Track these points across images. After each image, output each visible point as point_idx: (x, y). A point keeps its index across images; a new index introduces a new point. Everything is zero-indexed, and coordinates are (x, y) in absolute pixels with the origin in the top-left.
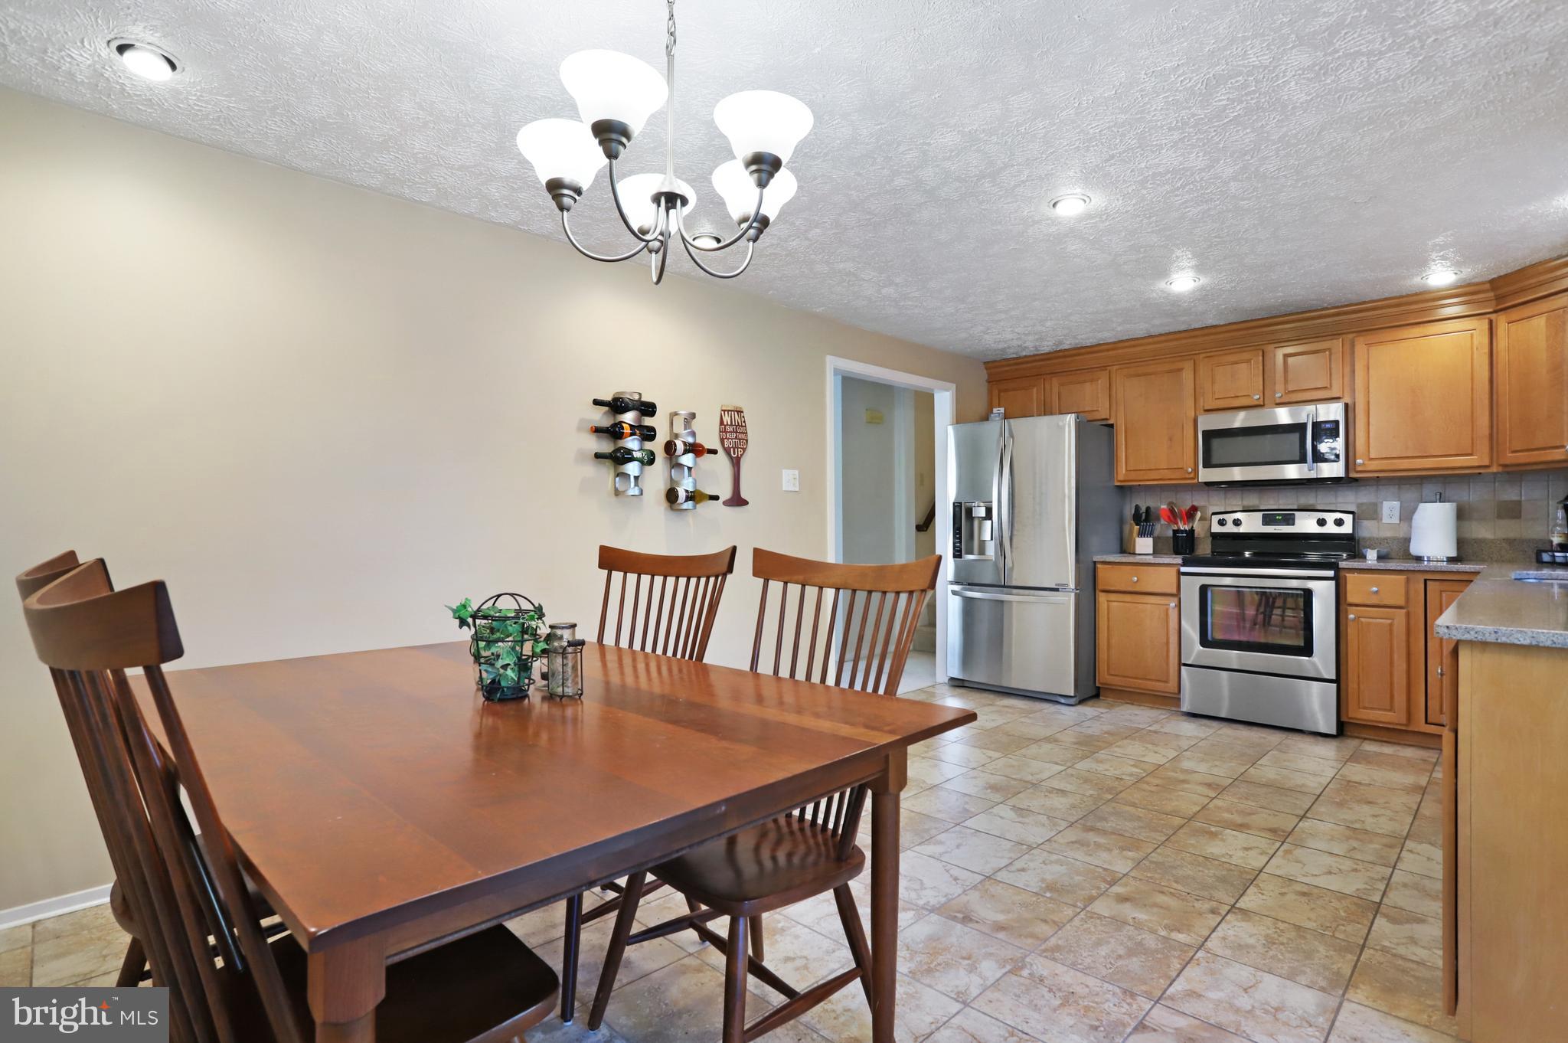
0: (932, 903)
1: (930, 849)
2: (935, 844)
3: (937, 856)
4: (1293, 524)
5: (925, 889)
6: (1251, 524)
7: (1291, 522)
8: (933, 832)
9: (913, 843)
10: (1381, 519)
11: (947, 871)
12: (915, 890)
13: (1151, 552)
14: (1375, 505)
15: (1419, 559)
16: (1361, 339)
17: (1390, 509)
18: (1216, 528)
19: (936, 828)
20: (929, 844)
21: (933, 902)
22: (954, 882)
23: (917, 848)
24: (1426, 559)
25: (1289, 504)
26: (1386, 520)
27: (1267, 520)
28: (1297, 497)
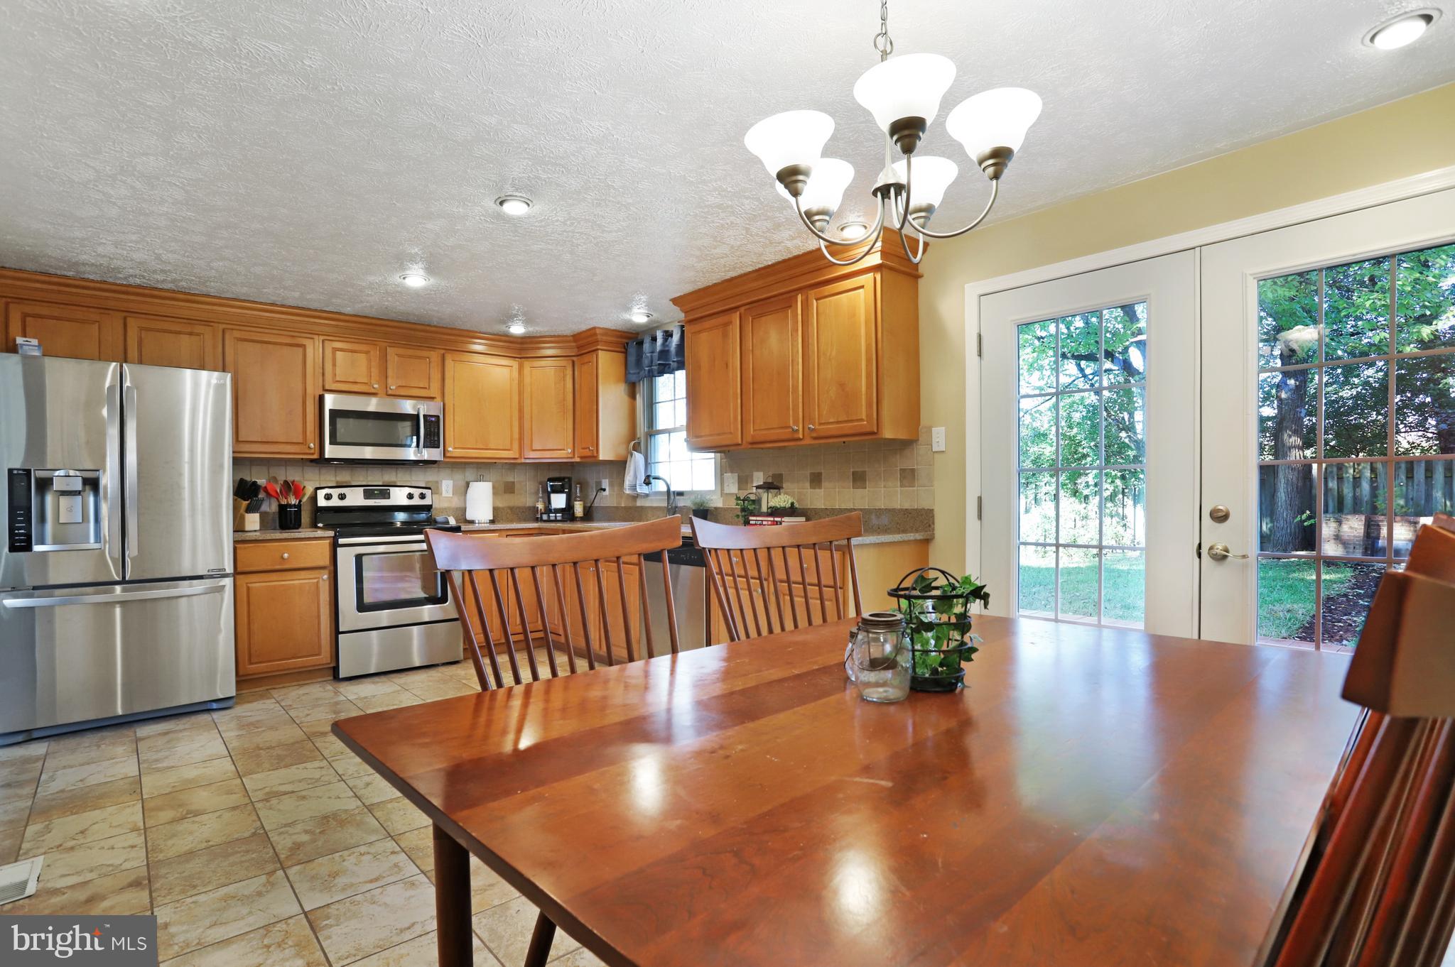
4: (389, 498)
6: (355, 498)
7: (387, 496)
10: (441, 494)
13: (258, 528)
14: (437, 482)
15: (472, 522)
16: (449, 355)
17: (447, 486)
18: (322, 502)
24: (477, 522)
25: (376, 481)
26: (444, 494)
27: (368, 494)
28: (382, 475)
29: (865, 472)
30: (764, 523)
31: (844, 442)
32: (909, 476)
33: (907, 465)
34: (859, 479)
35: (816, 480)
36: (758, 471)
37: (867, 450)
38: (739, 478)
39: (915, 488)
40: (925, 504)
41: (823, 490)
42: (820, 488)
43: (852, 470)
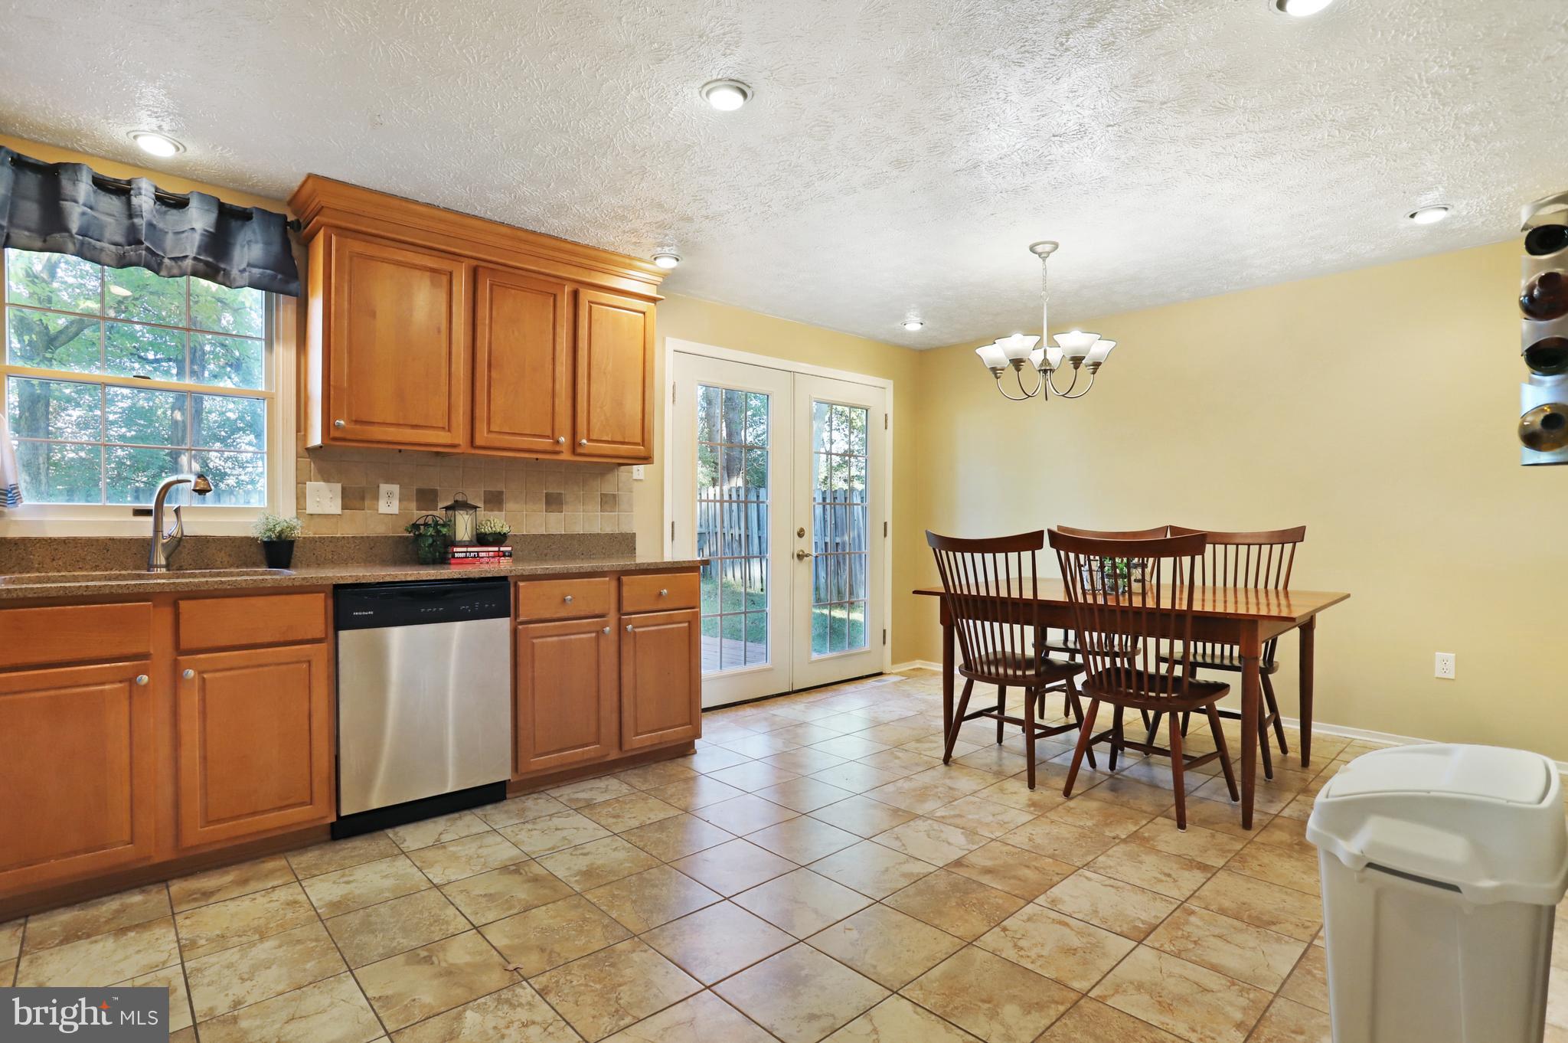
0: (921, 821)
1: (918, 868)
2: (912, 874)
3: (912, 860)
5: (925, 831)
8: (911, 890)
9: (936, 875)
11: (903, 845)
12: (934, 830)
19: (908, 896)
20: (918, 874)
21: (919, 822)
22: (899, 835)
23: (932, 869)
29: (560, 494)
30: (481, 555)
31: (537, 459)
32: (609, 501)
33: (608, 489)
34: (553, 502)
35: (495, 501)
36: (389, 480)
37: (563, 470)
38: (344, 490)
39: (616, 513)
40: (625, 529)
41: (504, 513)
42: (500, 510)
43: (545, 491)
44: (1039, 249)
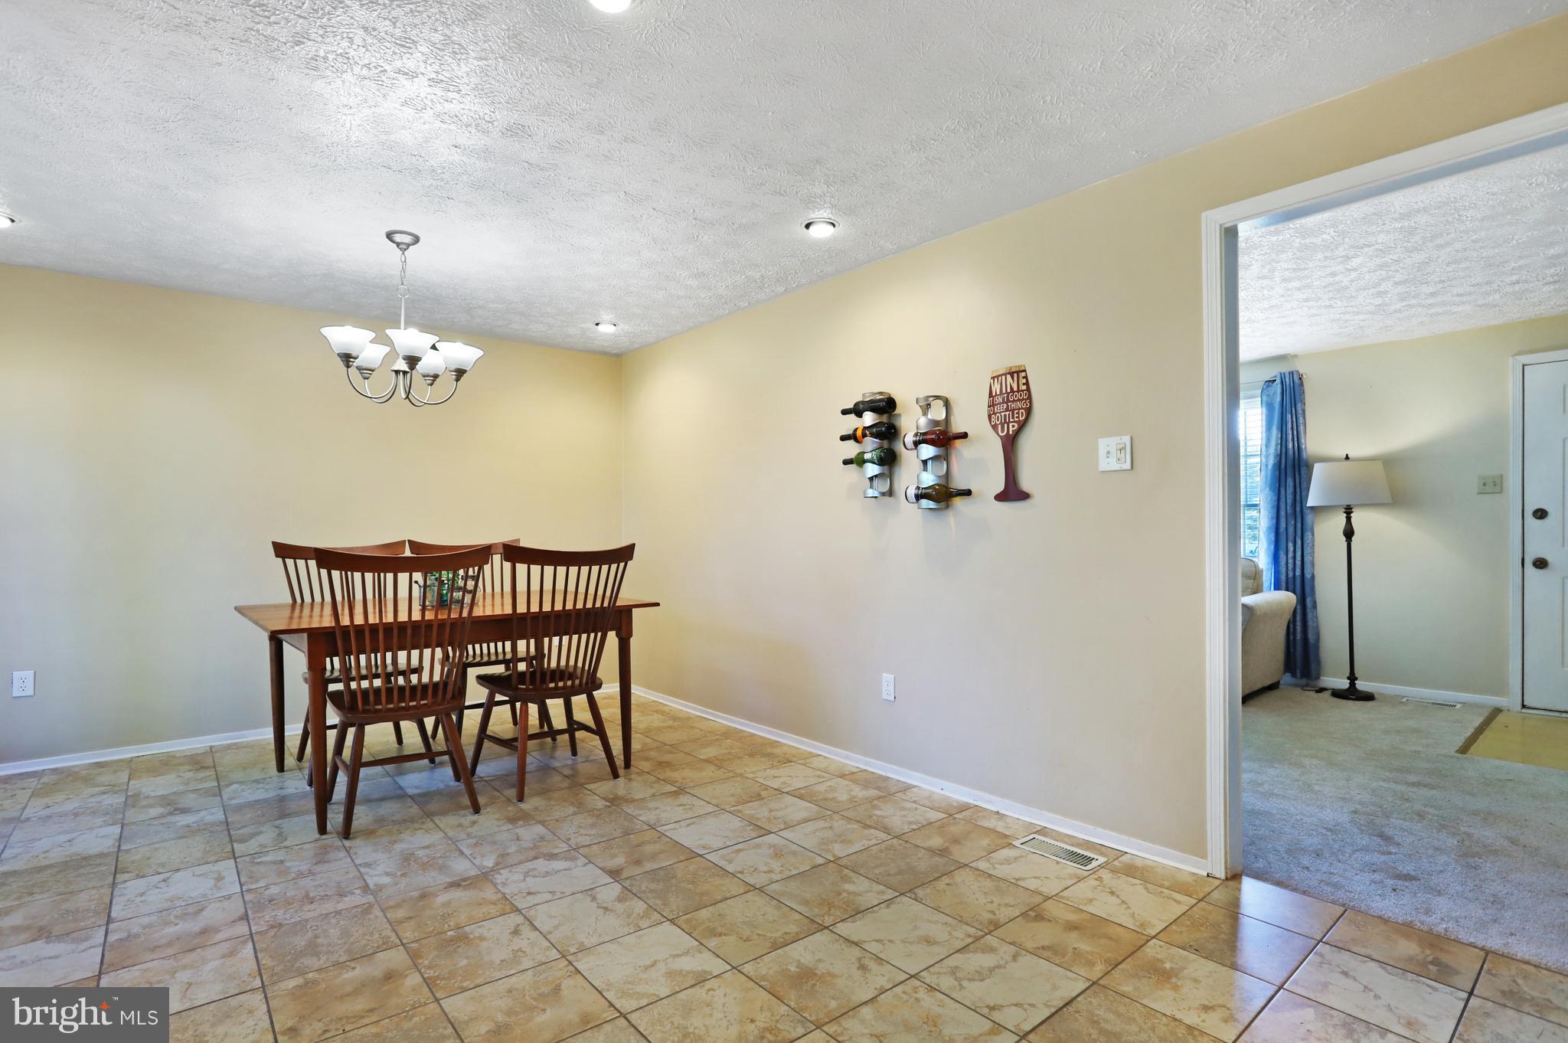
44: (398, 238)
